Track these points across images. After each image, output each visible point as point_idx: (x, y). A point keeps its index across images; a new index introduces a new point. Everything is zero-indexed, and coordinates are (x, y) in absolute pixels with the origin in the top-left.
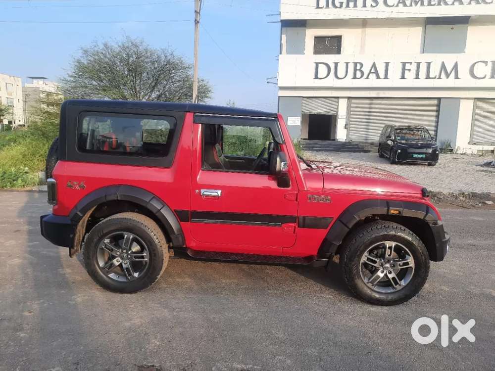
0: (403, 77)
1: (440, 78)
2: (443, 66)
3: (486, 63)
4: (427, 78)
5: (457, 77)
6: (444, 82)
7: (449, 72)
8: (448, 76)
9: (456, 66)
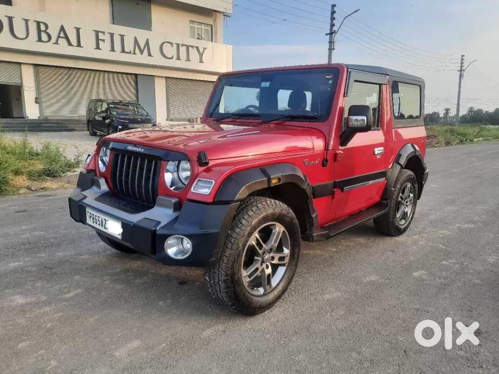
0: (98, 47)
1: (134, 53)
2: (136, 42)
3: (172, 44)
4: (121, 52)
5: (150, 55)
6: (138, 58)
7: (142, 48)
8: (142, 52)
9: (147, 43)
